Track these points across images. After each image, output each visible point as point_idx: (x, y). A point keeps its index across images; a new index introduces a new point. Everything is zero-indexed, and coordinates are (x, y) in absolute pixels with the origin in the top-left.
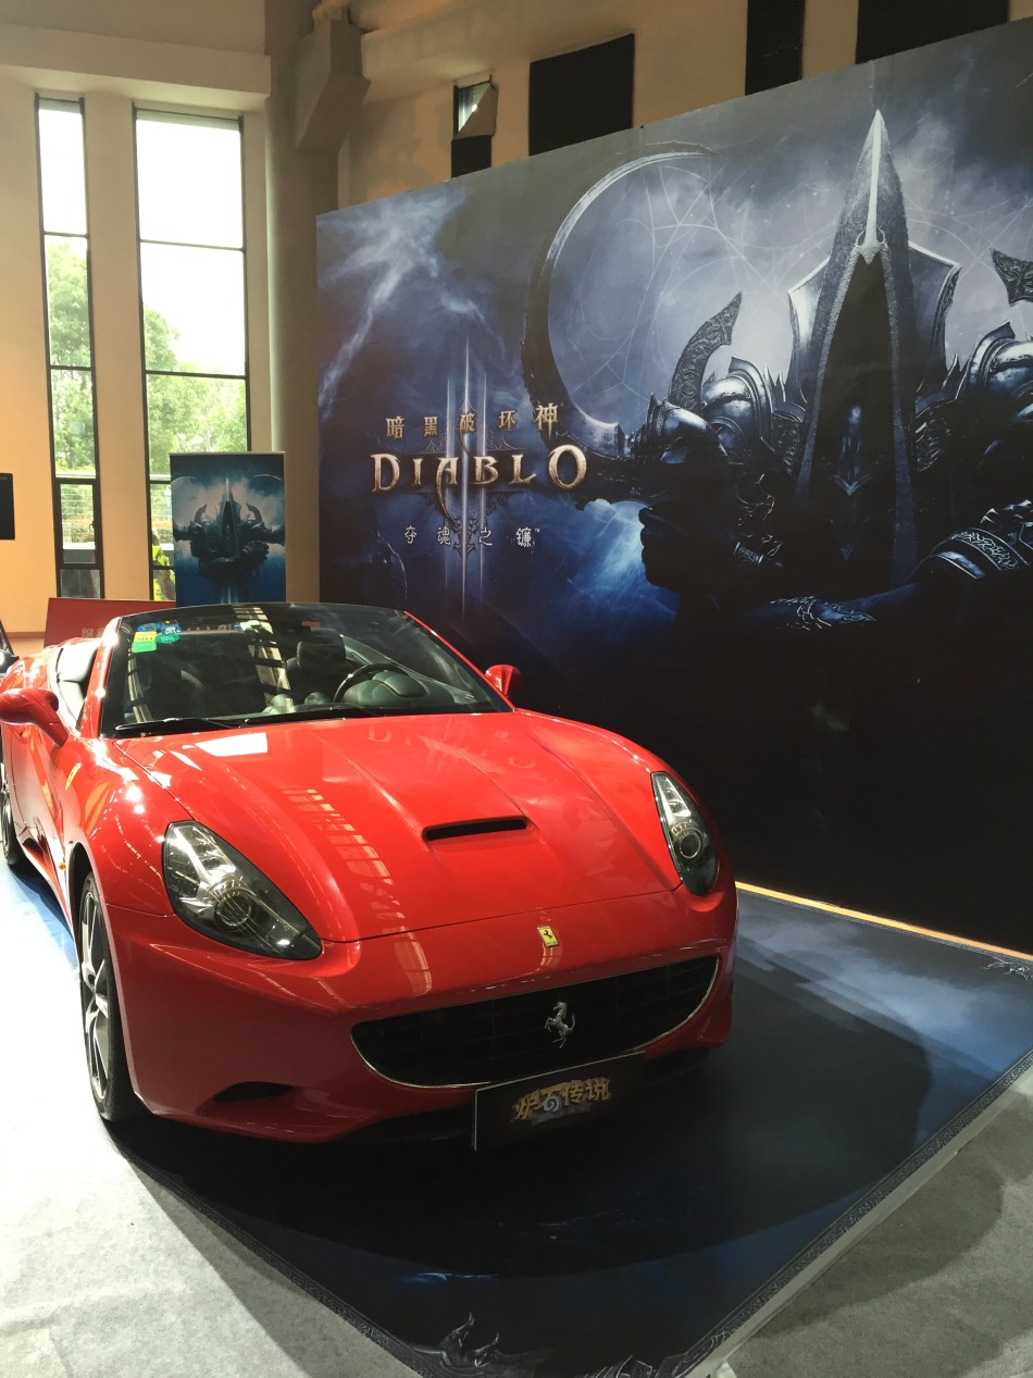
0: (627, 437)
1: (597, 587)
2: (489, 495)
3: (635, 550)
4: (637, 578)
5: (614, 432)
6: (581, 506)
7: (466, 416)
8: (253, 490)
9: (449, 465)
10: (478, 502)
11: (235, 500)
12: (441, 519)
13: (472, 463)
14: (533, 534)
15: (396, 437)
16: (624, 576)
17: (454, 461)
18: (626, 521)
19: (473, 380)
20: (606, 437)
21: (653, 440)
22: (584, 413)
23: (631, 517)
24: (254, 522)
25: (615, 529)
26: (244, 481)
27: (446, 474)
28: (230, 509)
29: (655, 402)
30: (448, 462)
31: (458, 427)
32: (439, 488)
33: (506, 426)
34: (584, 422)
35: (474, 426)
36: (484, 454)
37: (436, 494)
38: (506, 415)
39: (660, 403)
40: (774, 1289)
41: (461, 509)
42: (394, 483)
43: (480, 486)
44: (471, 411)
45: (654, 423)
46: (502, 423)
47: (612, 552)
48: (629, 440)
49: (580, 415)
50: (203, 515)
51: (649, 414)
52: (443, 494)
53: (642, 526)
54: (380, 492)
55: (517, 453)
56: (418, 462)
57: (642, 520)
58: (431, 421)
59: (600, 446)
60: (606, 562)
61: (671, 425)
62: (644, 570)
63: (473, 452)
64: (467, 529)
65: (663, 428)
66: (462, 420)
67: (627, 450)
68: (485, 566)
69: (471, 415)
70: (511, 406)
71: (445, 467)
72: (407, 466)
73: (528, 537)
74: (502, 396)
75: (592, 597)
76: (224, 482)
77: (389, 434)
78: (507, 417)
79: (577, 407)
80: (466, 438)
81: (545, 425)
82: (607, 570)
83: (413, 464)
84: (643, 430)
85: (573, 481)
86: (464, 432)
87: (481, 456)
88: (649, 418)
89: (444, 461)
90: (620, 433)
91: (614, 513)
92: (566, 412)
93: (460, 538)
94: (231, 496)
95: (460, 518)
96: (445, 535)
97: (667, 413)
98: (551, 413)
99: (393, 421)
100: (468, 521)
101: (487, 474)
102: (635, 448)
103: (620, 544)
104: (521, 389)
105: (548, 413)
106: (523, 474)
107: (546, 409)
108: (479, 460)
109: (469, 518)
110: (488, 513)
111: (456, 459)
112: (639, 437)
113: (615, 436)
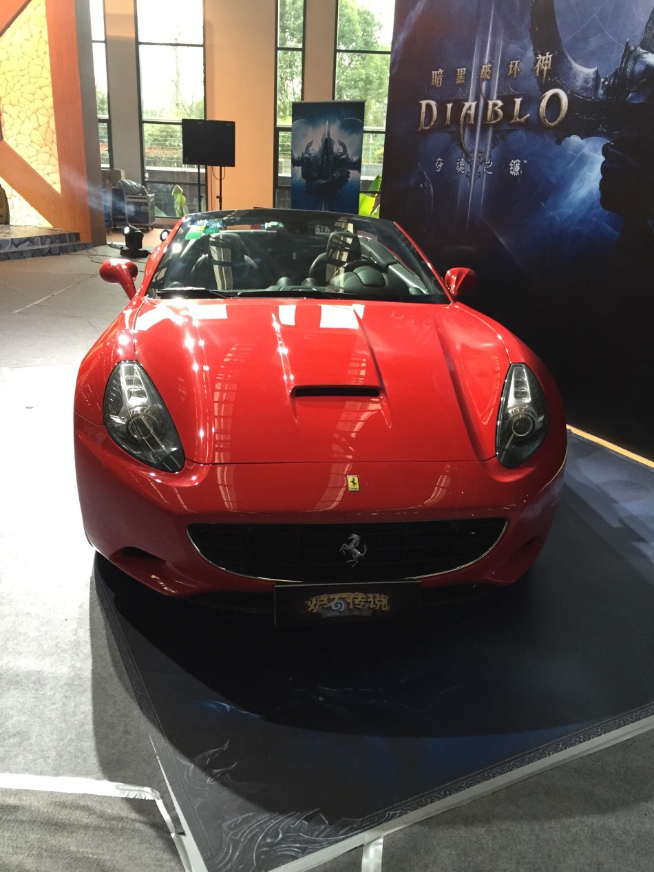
0: (602, 80)
1: (562, 210)
2: (494, 133)
3: (595, 180)
4: (593, 203)
5: (593, 76)
6: (559, 142)
7: (486, 67)
8: (343, 130)
9: (469, 108)
10: (487, 138)
11: (331, 137)
12: (460, 151)
13: (486, 105)
14: (522, 165)
15: (438, 86)
16: (583, 201)
17: (474, 104)
18: (591, 154)
19: (494, 35)
20: (586, 81)
21: (622, 82)
22: (572, 61)
23: (595, 151)
24: (342, 154)
25: (582, 161)
26: (338, 122)
27: (467, 115)
28: (327, 143)
29: (629, 47)
30: (470, 105)
31: (479, 76)
32: (461, 127)
33: (513, 74)
34: (570, 68)
35: (491, 75)
36: (495, 98)
37: (459, 132)
38: (514, 64)
39: (632, 48)
40: (460, 787)
41: (475, 144)
42: (432, 123)
43: (488, 126)
44: (490, 62)
45: (626, 67)
46: (511, 72)
47: (577, 180)
48: (604, 82)
49: (569, 62)
50: (310, 148)
51: (623, 59)
52: (464, 132)
53: (603, 159)
54: (423, 131)
55: (518, 97)
56: (450, 106)
57: (604, 154)
58: (461, 71)
59: (581, 89)
60: (571, 190)
61: (639, 68)
62: (599, 196)
63: (488, 97)
64: (477, 161)
65: (632, 72)
66: (483, 70)
67: (601, 91)
68: (486, 190)
69: (490, 65)
70: (519, 57)
71: (467, 110)
72: (442, 110)
73: (517, 168)
74: (513, 48)
75: (557, 218)
76: (325, 123)
77: (433, 84)
78: (515, 66)
79: (567, 55)
80: (484, 85)
81: (541, 71)
82: (571, 196)
83: (446, 107)
84: (615, 74)
85: (556, 120)
86: (483, 80)
87: (492, 100)
88: (622, 62)
89: (467, 105)
90: (597, 76)
91: (583, 148)
92: (559, 60)
93: (471, 167)
94: (329, 135)
95: (473, 151)
96: (461, 166)
97: (638, 57)
98: (547, 62)
99: (436, 72)
100: (478, 154)
101: (495, 114)
102: (608, 90)
103: (585, 174)
104: (527, 41)
105: (545, 60)
106: (520, 116)
107: (544, 58)
108: (491, 103)
109: (479, 152)
110: (492, 148)
111: (475, 103)
112: (612, 80)
113: (593, 79)
